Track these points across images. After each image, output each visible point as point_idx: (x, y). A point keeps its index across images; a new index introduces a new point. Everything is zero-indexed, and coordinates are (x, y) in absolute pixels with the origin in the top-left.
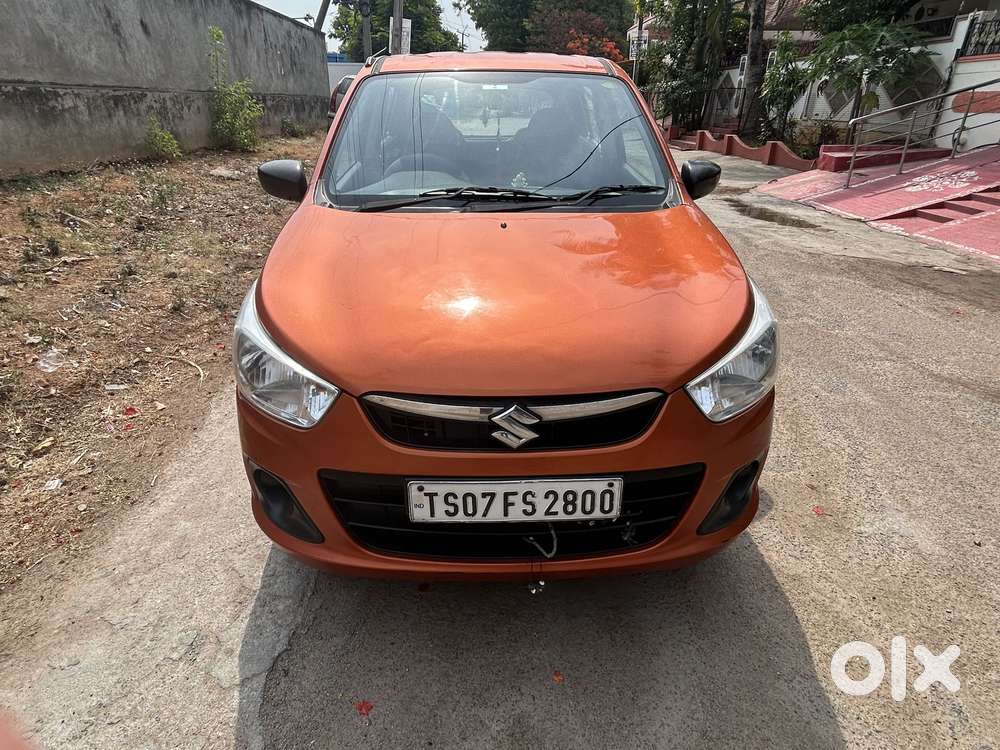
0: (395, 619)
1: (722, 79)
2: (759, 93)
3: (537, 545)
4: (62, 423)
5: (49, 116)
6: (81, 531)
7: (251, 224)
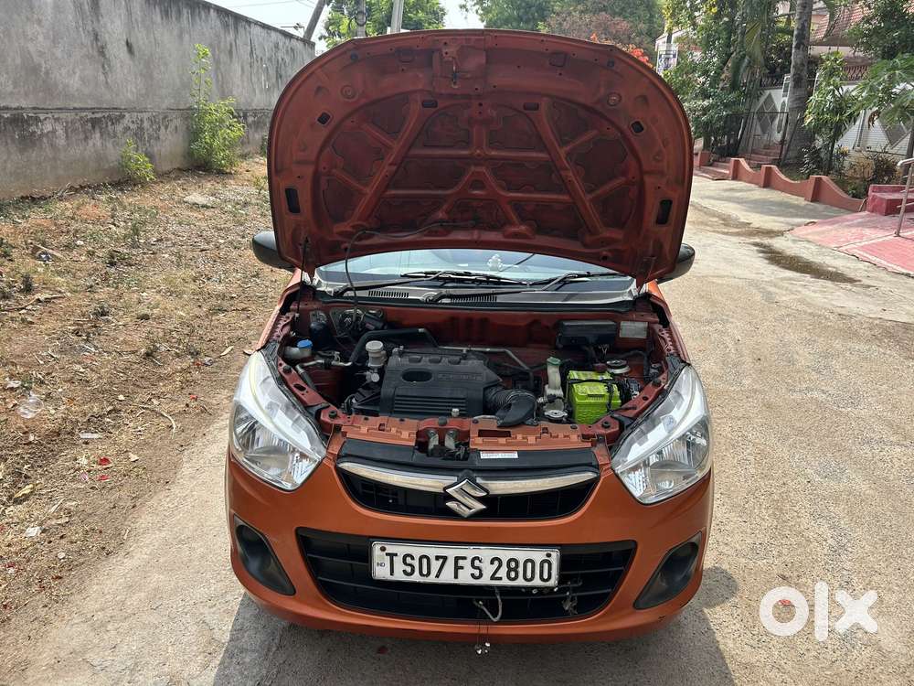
0: (352, 678)
1: (762, 100)
2: (802, 120)
3: (485, 609)
4: (40, 471)
5: (29, 141)
6: (61, 578)
7: (225, 261)
